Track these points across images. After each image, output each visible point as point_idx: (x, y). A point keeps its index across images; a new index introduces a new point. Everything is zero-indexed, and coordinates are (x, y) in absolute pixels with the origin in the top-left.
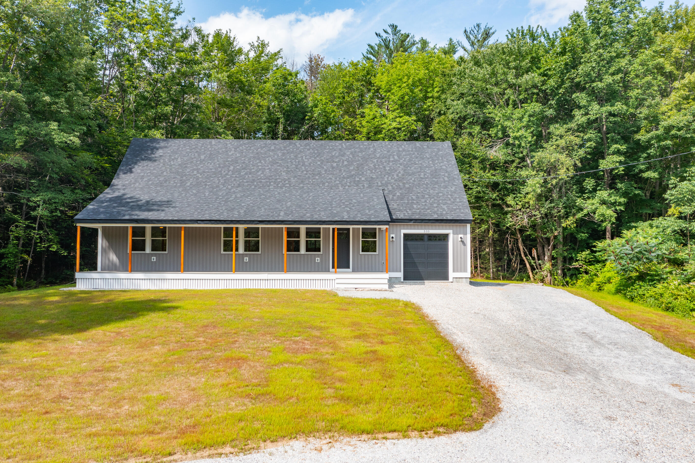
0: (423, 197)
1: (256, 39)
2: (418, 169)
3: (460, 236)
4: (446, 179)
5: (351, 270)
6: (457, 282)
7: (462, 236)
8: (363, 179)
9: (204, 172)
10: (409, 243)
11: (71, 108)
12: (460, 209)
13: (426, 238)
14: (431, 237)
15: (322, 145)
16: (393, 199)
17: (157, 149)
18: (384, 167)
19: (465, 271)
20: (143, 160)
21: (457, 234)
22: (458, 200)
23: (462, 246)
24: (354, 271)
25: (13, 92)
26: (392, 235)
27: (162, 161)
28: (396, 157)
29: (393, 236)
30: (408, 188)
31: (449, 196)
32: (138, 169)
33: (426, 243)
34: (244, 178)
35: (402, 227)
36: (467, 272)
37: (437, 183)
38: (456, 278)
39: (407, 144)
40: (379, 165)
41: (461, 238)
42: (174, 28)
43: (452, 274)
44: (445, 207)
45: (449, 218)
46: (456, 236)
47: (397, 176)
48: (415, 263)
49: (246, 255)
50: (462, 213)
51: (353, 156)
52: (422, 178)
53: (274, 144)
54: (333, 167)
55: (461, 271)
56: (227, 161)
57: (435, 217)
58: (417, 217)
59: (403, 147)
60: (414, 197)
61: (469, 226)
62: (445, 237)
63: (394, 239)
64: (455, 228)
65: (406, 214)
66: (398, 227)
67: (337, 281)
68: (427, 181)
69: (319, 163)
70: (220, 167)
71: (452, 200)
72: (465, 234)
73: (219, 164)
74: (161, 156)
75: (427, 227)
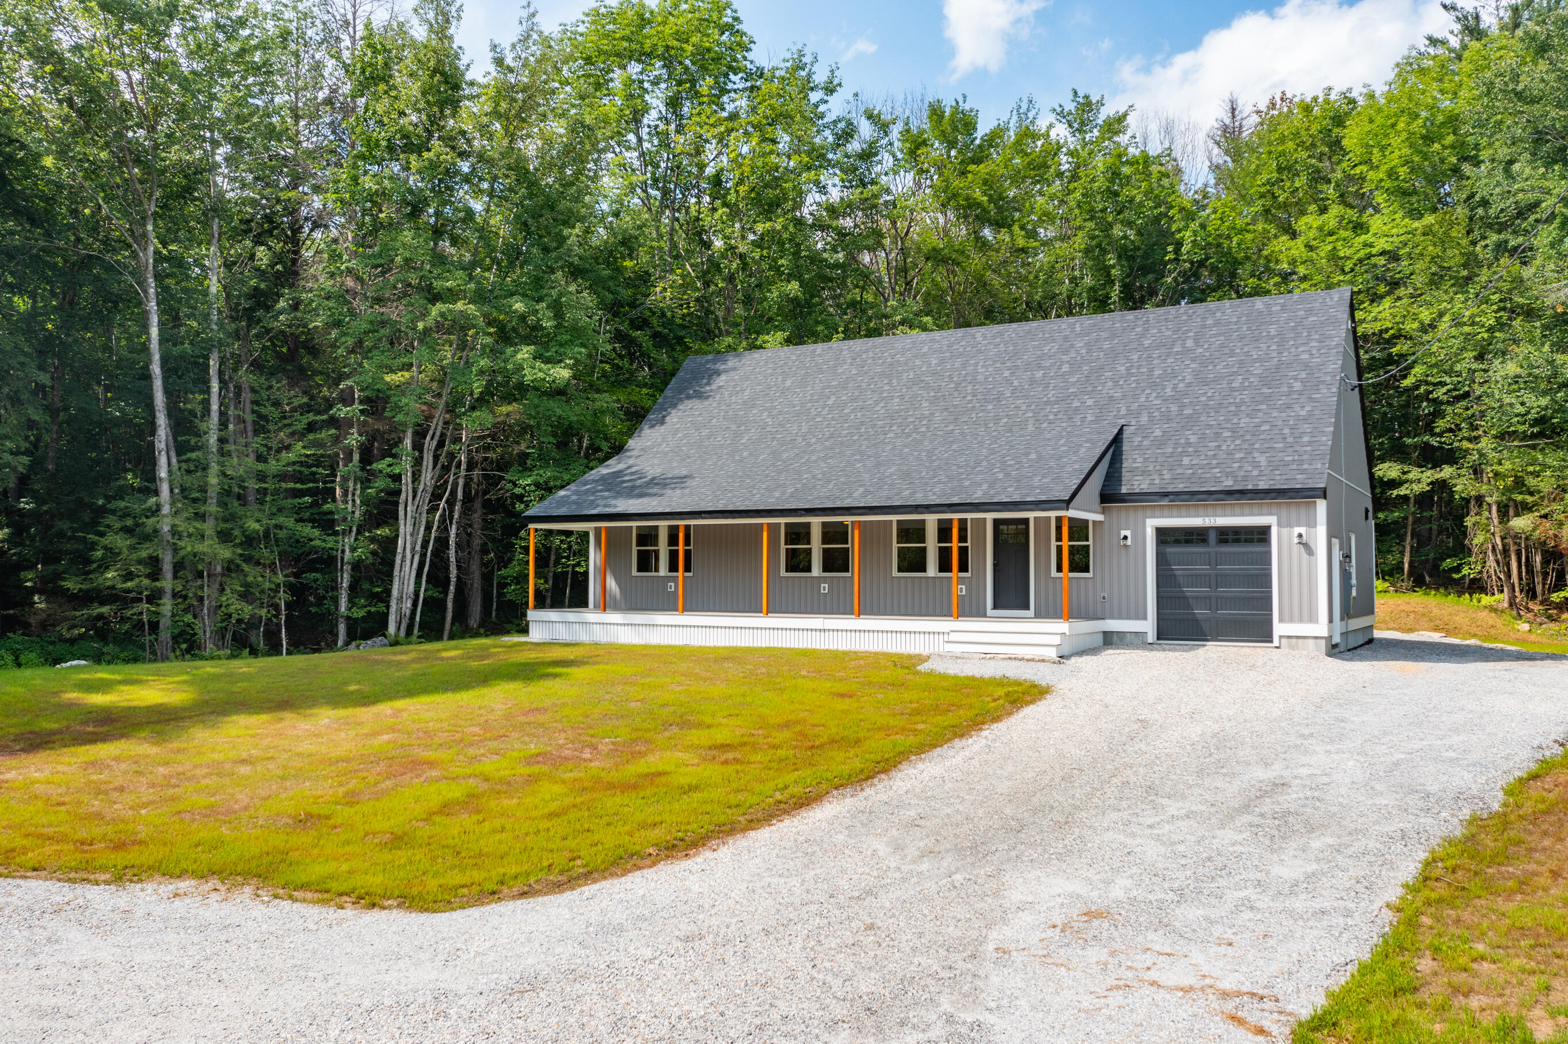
0: (1217, 435)
1: (1071, 96)
2: (1233, 366)
3: (1297, 530)
4: (1297, 386)
5: (1031, 612)
6: (1291, 647)
7: (1302, 530)
8: (1090, 402)
9: (780, 413)
10: (1171, 550)
11: (559, 315)
12: (1301, 462)
13: (1212, 537)
14: (1228, 536)
15: (1029, 332)
16: (1139, 447)
17: (718, 373)
18: (1151, 370)
19: (1313, 619)
20: (689, 397)
21: (1290, 526)
22: (1306, 439)
23: (1305, 556)
24: (1038, 615)
25: (460, 306)
26: (1123, 533)
27: (718, 397)
28: (1190, 343)
29: (1128, 533)
30: (1190, 416)
31: (1286, 431)
32: (674, 417)
33: (1214, 548)
34: (846, 420)
35: (1149, 512)
36: (1317, 622)
37: (1267, 398)
38: (1289, 637)
39: (1231, 306)
40: (1139, 367)
41: (1300, 536)
42: (826, 120)
43: (1279, 629)
44: (1262, 459)
45: (1263, 485)
46: (1285, 531)
47: (1174, 388)
48: (1185, 598)
49: (825, 580)
50: (1303, 472)
51: (1089, 351)
52: (1233, 389)
53: (933, 340)
54: (1032, 381)
55: (1301, 621)
56: (828, 387)
57: (1228, 484)
58: (1181, 487)
59: (1218, 314)
60: (1193, 439)
61: (1321, 505)
62: (1262, 534)
63: (1129, 542)
64: (1284, 511)
65: (1157, 481)
66: (1140, 513)
67: (953, 637)
68: (1246, 396)
69: (1007, 373)
70: (810, 401)
71: (1290, 440)
72: (1312, 524)
73: (812, 395)
74: (720, 387)
75: (1210, 511)
